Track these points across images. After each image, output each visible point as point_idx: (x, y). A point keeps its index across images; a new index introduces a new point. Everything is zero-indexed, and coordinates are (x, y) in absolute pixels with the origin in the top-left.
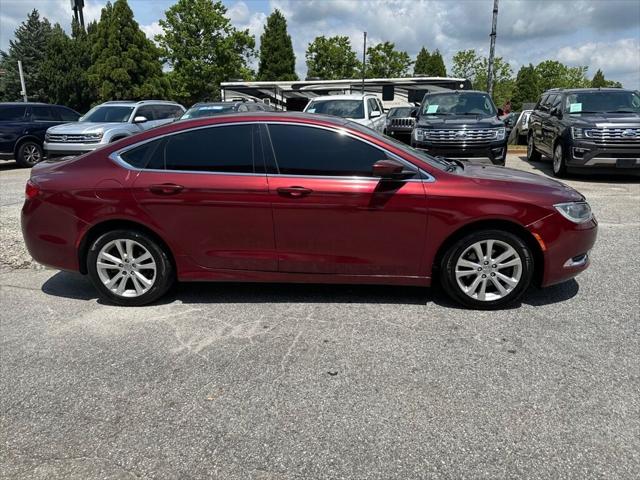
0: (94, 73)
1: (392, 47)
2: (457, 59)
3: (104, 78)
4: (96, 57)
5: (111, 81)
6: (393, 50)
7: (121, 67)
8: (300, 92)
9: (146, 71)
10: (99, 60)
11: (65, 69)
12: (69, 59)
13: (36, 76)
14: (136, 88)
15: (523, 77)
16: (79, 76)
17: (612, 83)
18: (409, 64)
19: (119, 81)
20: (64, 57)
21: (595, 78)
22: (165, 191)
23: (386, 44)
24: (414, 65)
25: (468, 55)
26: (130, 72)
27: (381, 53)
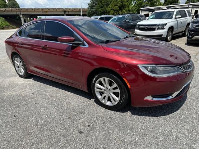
0: (110, 8)
3: (112, 9)
4: (111, 3)
5: (113, 10)
7: (117, 5)
9: (124, 6)
10: (111, 4)
11: (102, 7)
12: (103, 4)
13: (95, 10)
14: (120, 12)
16: (105, 9)
19: (116, 10)
20: (102, 4)
26: (119, 7)
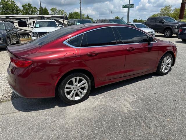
1: (31, 5)
2: (51, 10)
6: (31, 6)
8: (9, 19)
15: (70, 16)
17: (91, 18)
18: (37, 11)
21: (87, 17)
22: (93, 55)
23: (29, 4)
24: (39, 11)
25: (55, 9)
27: (27, 7)
